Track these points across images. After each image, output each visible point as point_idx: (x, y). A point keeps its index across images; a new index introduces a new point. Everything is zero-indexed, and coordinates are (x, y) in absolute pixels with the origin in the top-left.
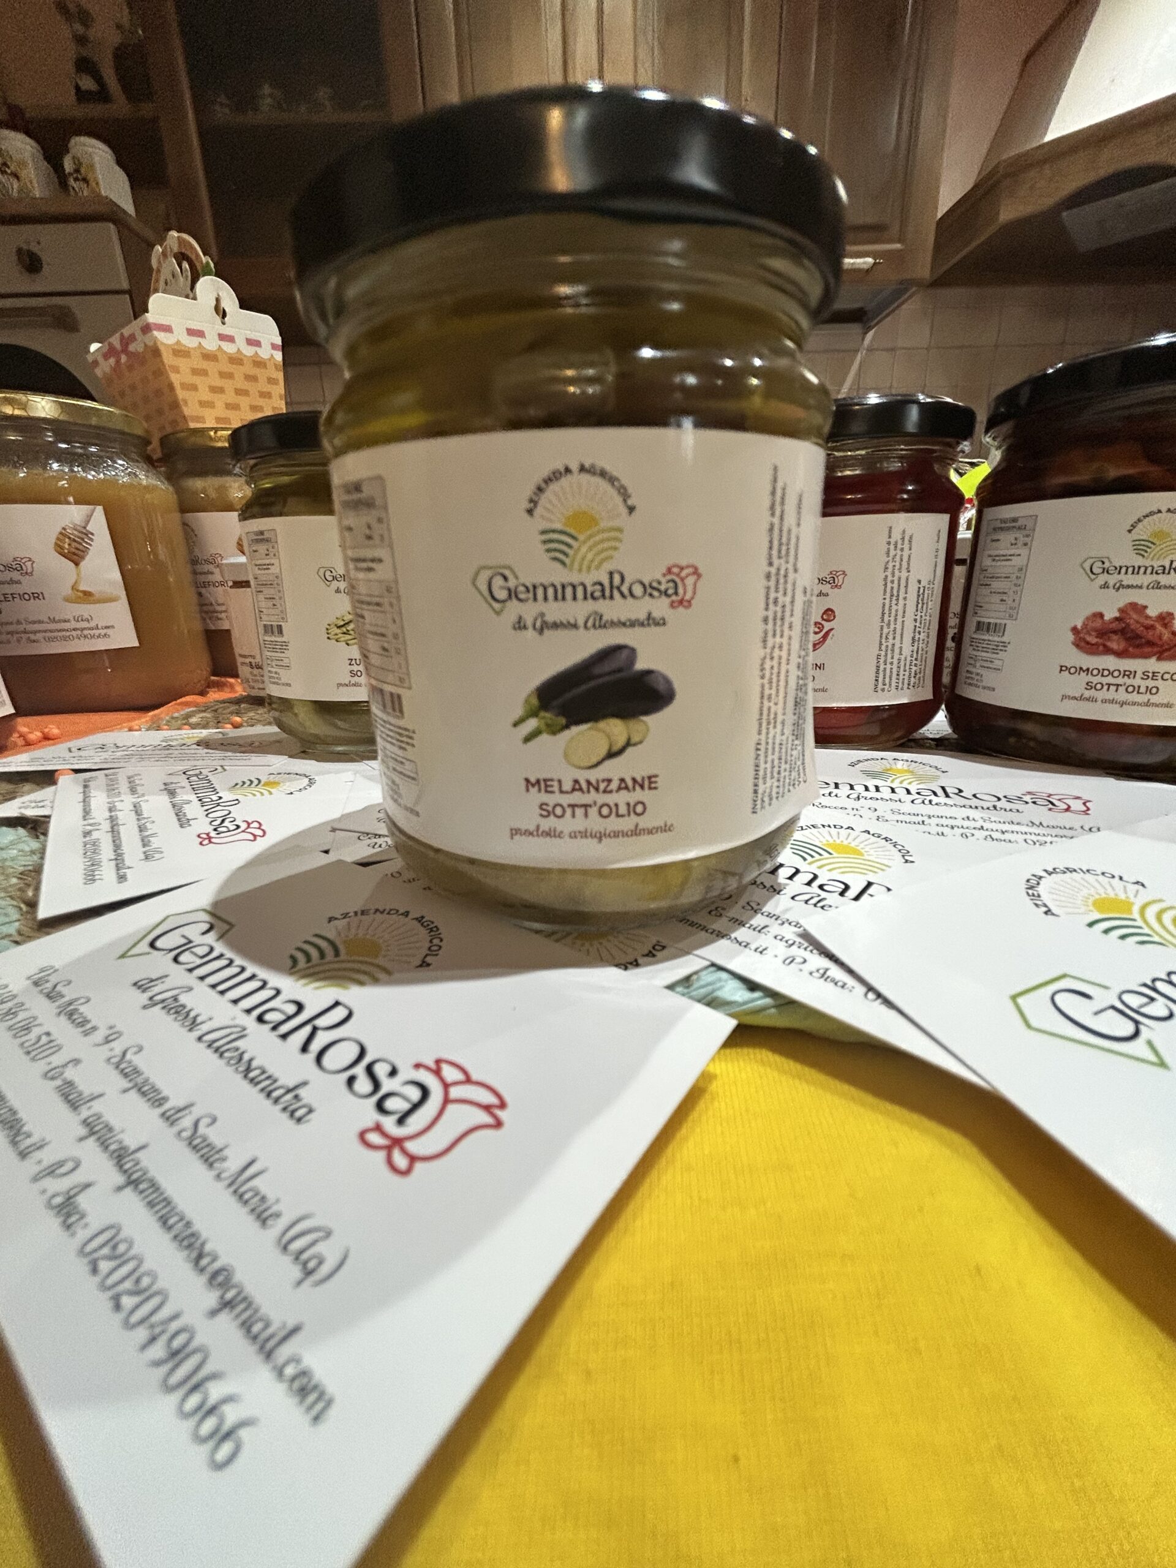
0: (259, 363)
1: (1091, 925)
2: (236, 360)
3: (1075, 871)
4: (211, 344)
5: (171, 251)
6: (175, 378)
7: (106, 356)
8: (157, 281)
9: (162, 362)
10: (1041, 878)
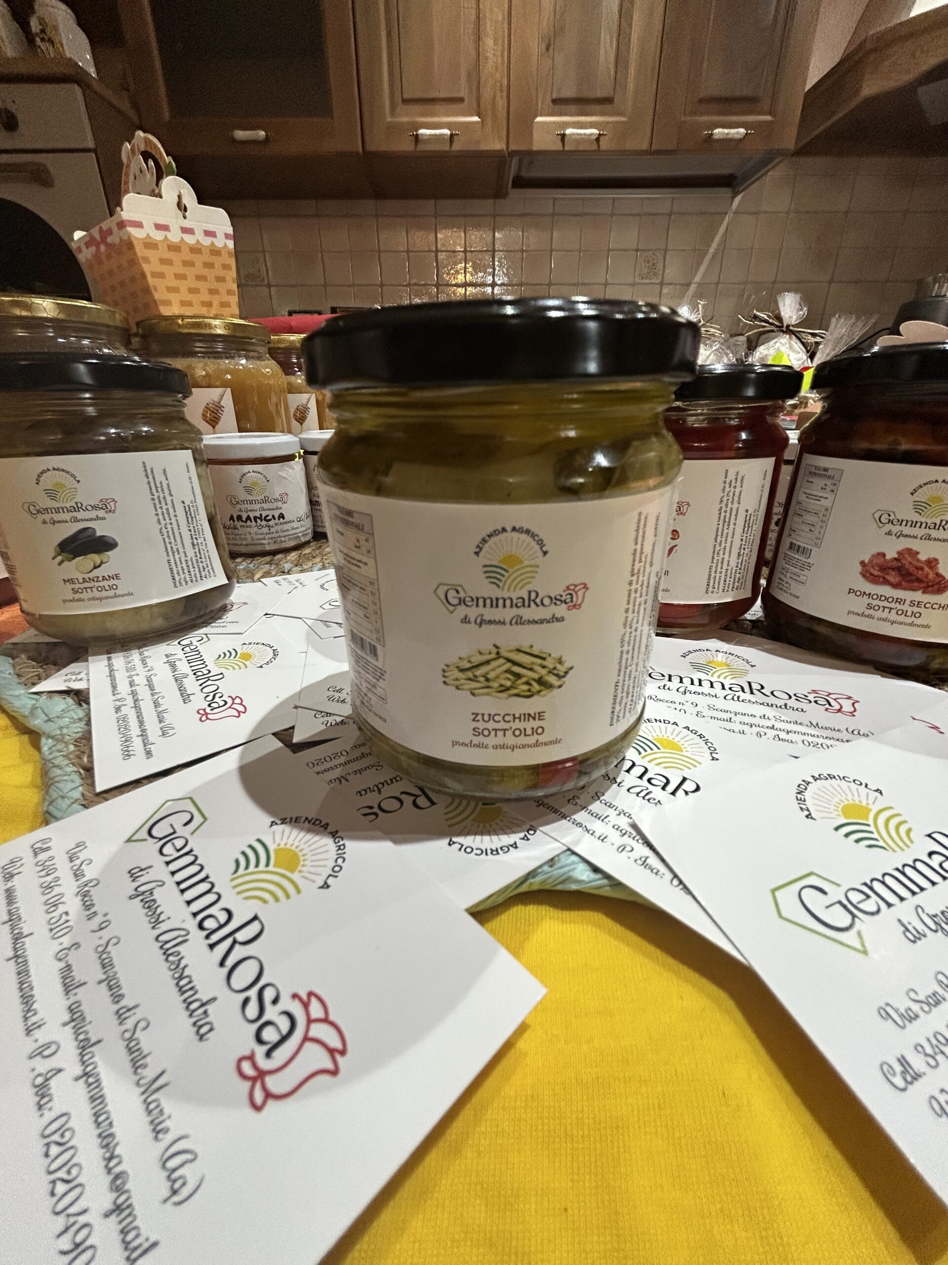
0: (215, 252)
1: (837, 829)
2: (196, 250)
3: (834, 777)
4: (175, 236)
5: (139, 149)
6: (147, 268)
7: (88, 245)
8: (127, 175)
9: (135, 254)
10: (809, 783)
